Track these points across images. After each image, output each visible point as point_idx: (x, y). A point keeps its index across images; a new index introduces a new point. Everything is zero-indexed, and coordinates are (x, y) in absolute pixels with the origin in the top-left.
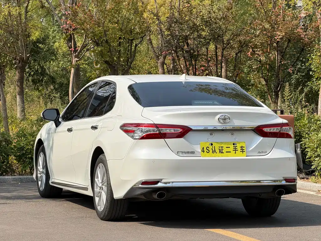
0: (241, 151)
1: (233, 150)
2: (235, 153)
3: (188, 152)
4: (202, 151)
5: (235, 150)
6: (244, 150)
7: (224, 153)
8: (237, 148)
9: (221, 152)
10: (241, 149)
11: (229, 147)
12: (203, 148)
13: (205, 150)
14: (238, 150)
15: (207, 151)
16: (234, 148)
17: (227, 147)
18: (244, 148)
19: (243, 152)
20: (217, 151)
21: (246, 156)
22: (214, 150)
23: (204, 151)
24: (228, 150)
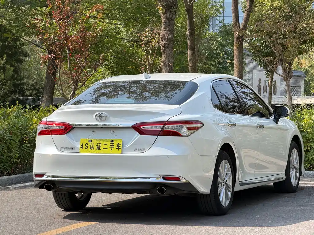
0: (117, 148)
1: (110, 147)
2: (111, 150)
3: (69, 148)
4: (81, 147)
5: (112, 146)
6: (120, 147)
7: (100, 149)
8: (114, 145)
9: (98, 148)
10: (117, 146)
11: (107, 144)
12: (82, 144)
13: (84, 146)
14: (114, 147)
15: (85, 148)
16: (111, 145)
17: (104, 144)
18: (120, 145)
19: (119, 148)
20: (95, 147)
21: (122, 153)
22: (92, 146)
23: (82, 148)
24: (105, 146)
